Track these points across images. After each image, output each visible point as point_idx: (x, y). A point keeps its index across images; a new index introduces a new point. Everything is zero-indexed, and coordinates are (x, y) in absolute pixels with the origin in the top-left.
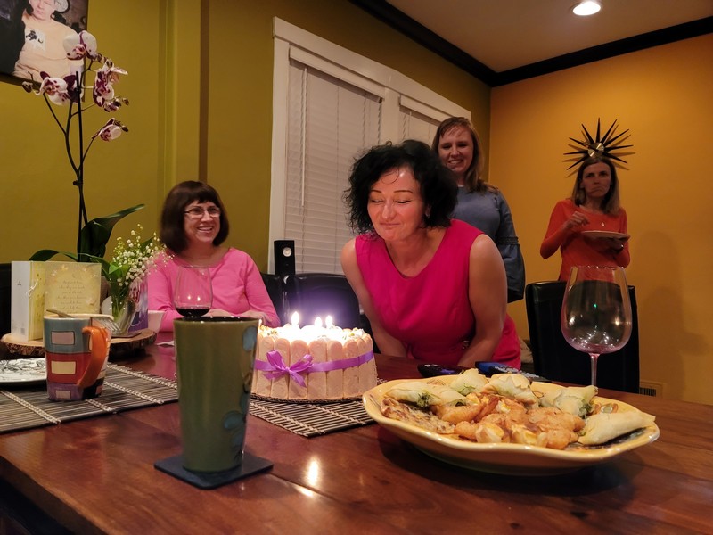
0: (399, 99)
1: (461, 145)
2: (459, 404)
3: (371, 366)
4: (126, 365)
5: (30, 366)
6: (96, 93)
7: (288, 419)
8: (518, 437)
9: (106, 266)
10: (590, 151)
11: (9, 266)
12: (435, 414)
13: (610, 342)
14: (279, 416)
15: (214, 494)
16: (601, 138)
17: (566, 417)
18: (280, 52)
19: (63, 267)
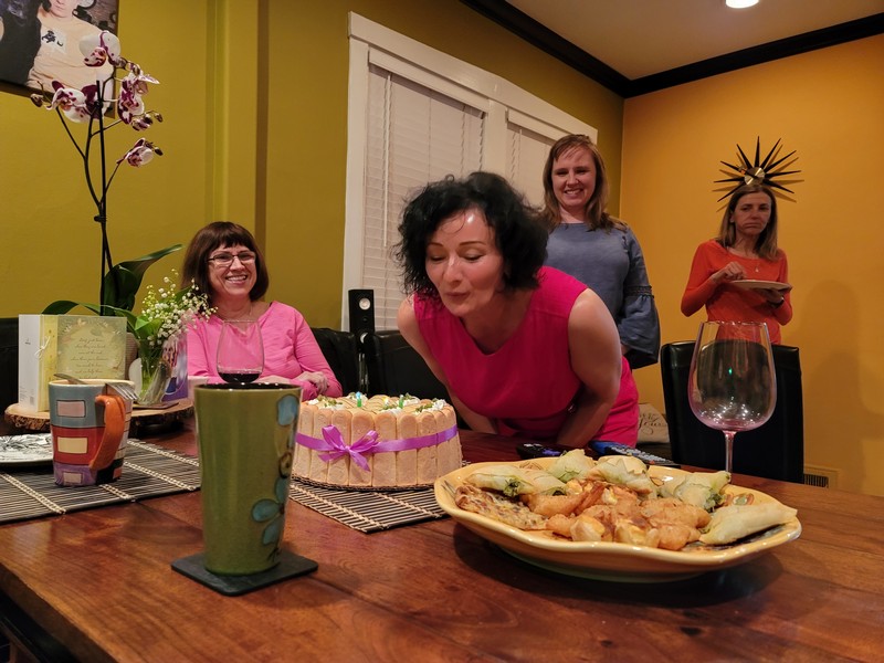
0: (507, 113)
1: (579, 170)
2: (558, 493)
3: (454, 445)
4: (156, 443)
5: (39, 443)
6: (121, 108)
7: (345, 510)
8: (622, 534)
9: (133, 320)
10: (747, 178)
11: (16, 321)
12: (526, 505)
13: (748, 418)
14: (335, 506)
15: (238, 601)
16: (761, 163)
17: (687, 510)
18: (358, 56)
19: (80, 321)
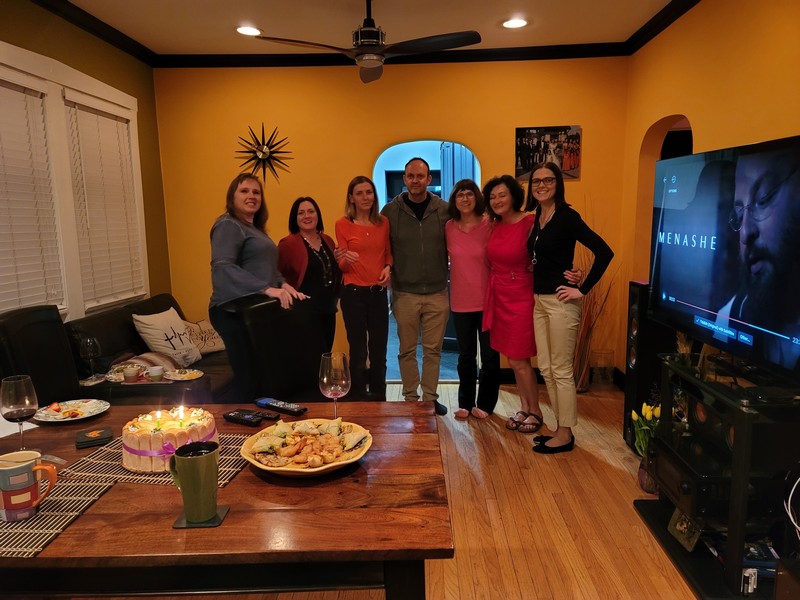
0: (63, 92)
2: (284, 445)
10: (258, 152)
12: (276, 454)
16: (266, 142)
